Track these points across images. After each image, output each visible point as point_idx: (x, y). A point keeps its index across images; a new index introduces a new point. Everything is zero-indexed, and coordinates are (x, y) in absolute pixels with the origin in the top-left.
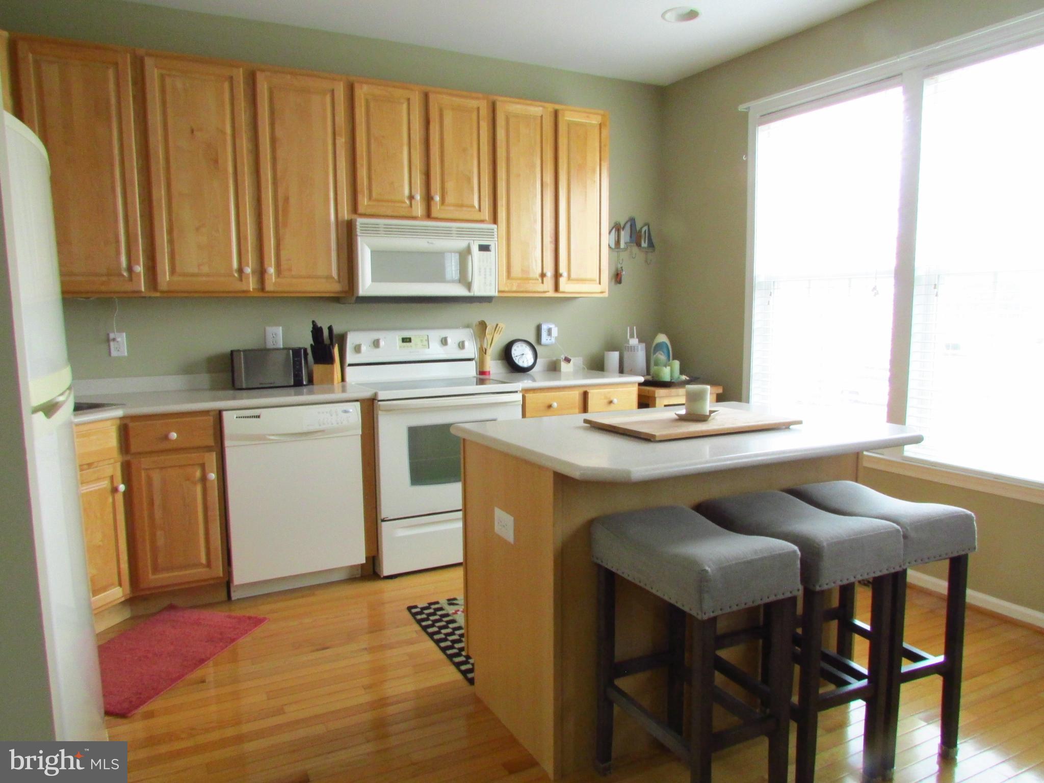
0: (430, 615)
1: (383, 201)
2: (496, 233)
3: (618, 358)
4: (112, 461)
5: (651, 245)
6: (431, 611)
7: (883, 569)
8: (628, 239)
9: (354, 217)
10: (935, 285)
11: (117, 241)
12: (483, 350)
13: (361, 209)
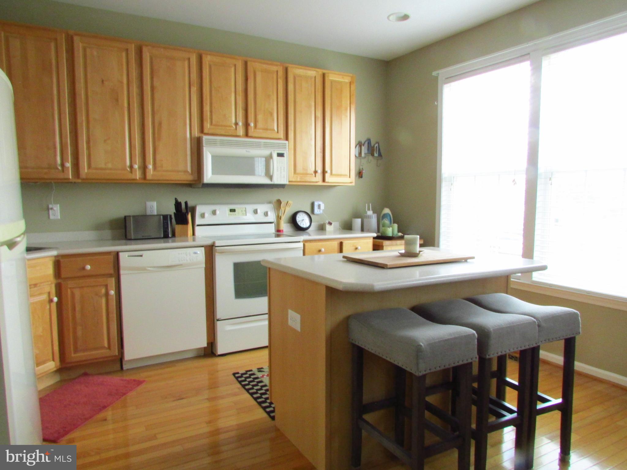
0: (246, 378)
1: (219, 126)
2: (287, 146)
3: (361, 222)
4: (50, 283)
5: (380, 155)
6: (247, 375)
7: (527, 345)
8: (366, 152)
9: (201, 135)
10: (550, 178)
11: (55, 148)
12: (279, 217)
13: (206, 131)
